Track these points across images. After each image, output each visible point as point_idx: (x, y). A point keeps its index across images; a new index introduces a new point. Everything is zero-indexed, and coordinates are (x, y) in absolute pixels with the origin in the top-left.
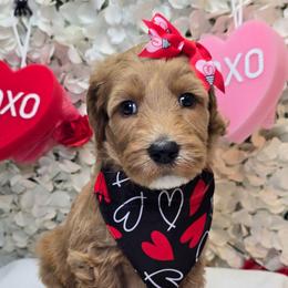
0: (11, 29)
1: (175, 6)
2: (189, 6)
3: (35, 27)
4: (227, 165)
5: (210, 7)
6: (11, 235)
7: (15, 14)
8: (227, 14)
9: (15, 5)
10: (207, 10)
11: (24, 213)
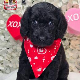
2: (67, 2)
5: (72, 2)
7: (22, 4)
8: (77, 4)
9: (22, 2)
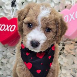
0: (10, 10)
1: (55, 2)
3: (17, 10)
4: (70, 50)
5: (65, 3)
6: (6, 71)
7: (11, 6)
8: (70, 4)
10: (64, 3)
11: (10, 64)
